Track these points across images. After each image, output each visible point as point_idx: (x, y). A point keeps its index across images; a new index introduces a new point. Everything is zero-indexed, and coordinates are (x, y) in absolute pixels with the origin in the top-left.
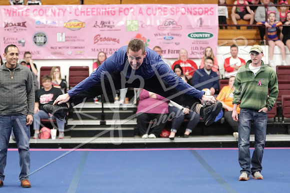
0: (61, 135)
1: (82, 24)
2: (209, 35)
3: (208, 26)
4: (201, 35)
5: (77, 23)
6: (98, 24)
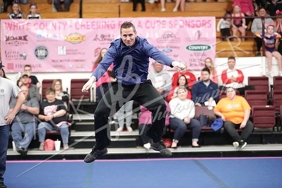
0: (66, 147)
1: (83, 37)
2: (207, 47)
3: (206, 38)
4: (199, 48)
5: (78, 36)
6: (98, 37)
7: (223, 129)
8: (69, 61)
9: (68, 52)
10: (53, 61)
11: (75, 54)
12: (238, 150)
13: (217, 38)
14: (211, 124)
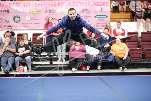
0: (30, 70)
1: (39, 11)
2: (105, 16)
3: (105, 12)
4: (101, 17)
5: (36, 10)
6: (47, 11)
7: (114, 60)
8: (32, 23)
9: (31, 19)
10: (23, 23)
11: (35, 20)
12: (122, 72)
13: (111, 11)
14: (108, 58)
